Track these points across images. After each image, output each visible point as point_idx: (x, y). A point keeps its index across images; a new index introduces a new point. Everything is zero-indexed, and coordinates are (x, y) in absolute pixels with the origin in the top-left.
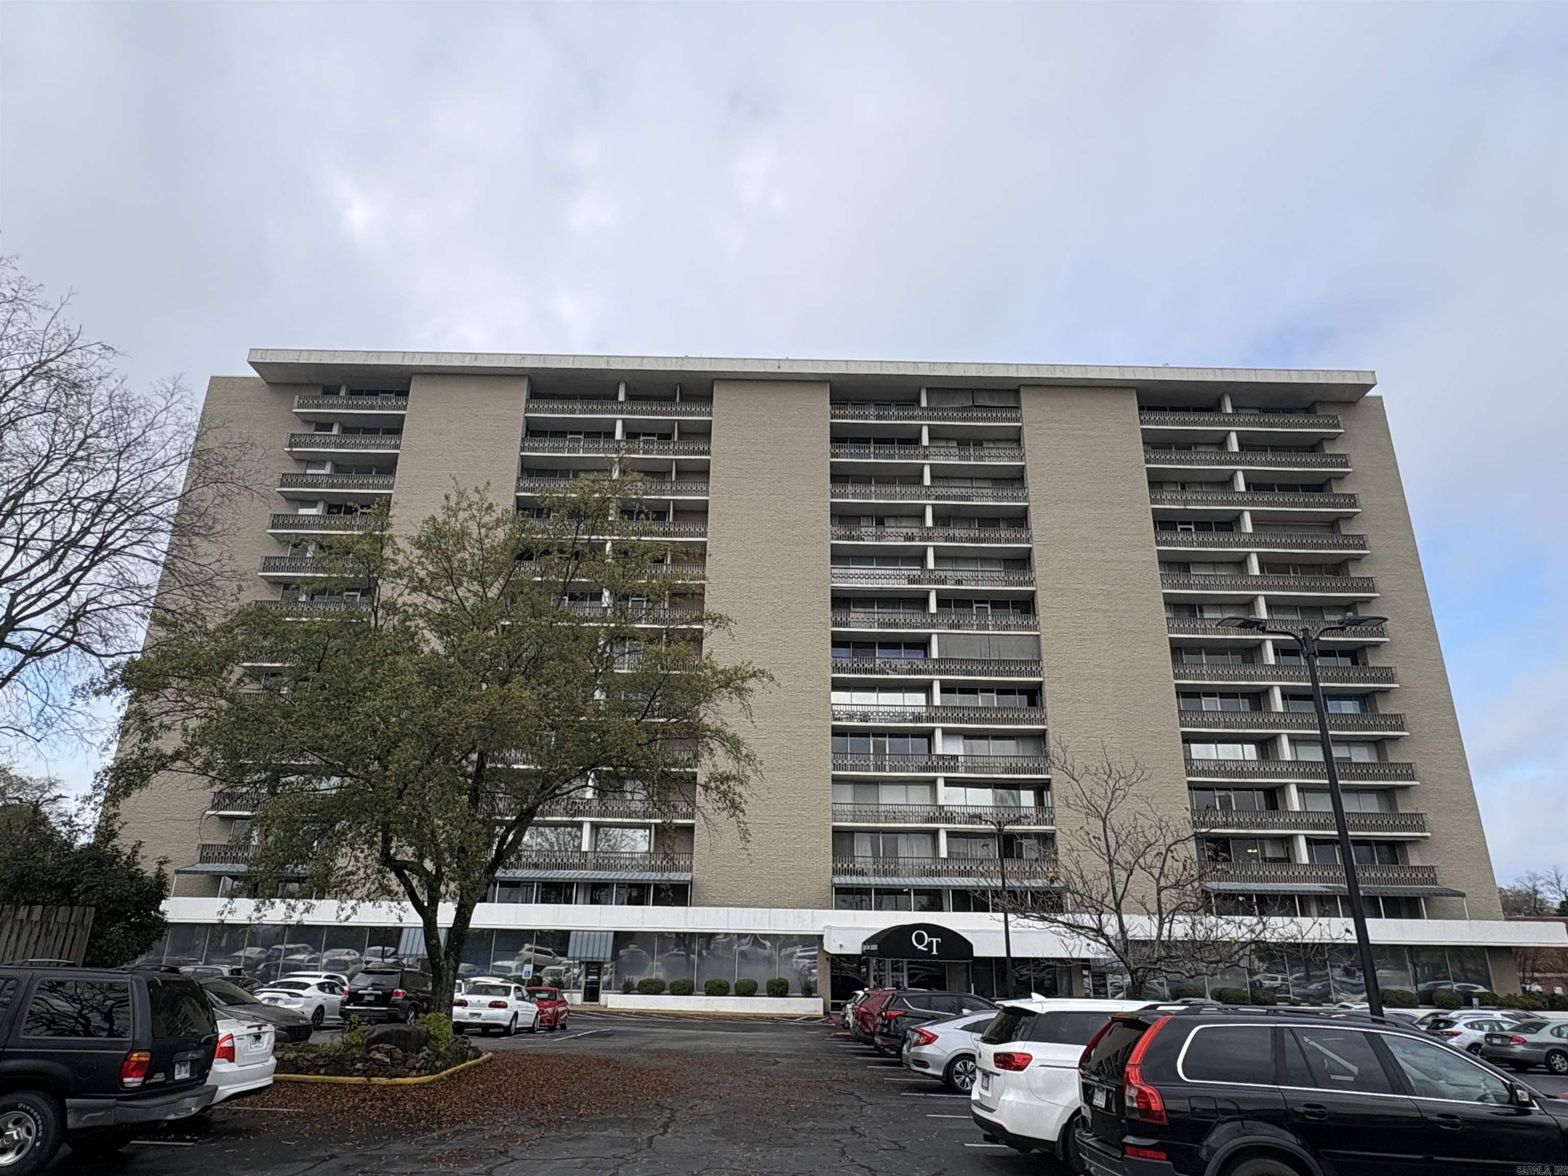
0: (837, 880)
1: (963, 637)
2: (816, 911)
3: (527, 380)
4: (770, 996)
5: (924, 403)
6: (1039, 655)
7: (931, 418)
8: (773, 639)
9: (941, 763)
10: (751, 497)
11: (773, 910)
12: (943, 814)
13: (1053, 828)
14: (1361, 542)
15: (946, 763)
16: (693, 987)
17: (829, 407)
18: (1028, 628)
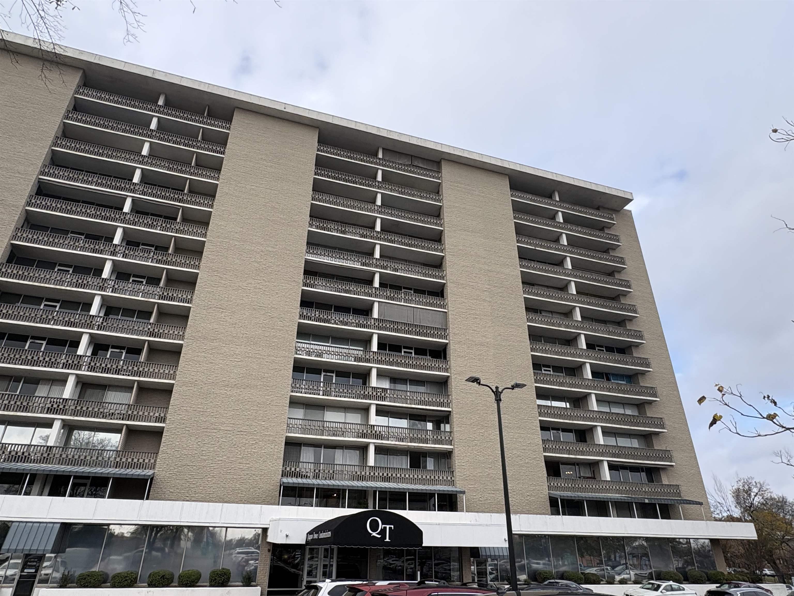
0: (285, 480)
1: (396, 306)
2: (264, 506)
3: (81, 72)
4: (211, 586)
5: (380, 156)
6: (446, 325)
7: (384, 166)
8: (255, 288)
9: (375, 394)
10: (253, 187)
11: (226, 505)
12: (374, 432)
13: (452, 447)
14: (628, 284)
15: (379, 394)
16: (136, 578)
17: (316, 144)
18: (440, 306)
